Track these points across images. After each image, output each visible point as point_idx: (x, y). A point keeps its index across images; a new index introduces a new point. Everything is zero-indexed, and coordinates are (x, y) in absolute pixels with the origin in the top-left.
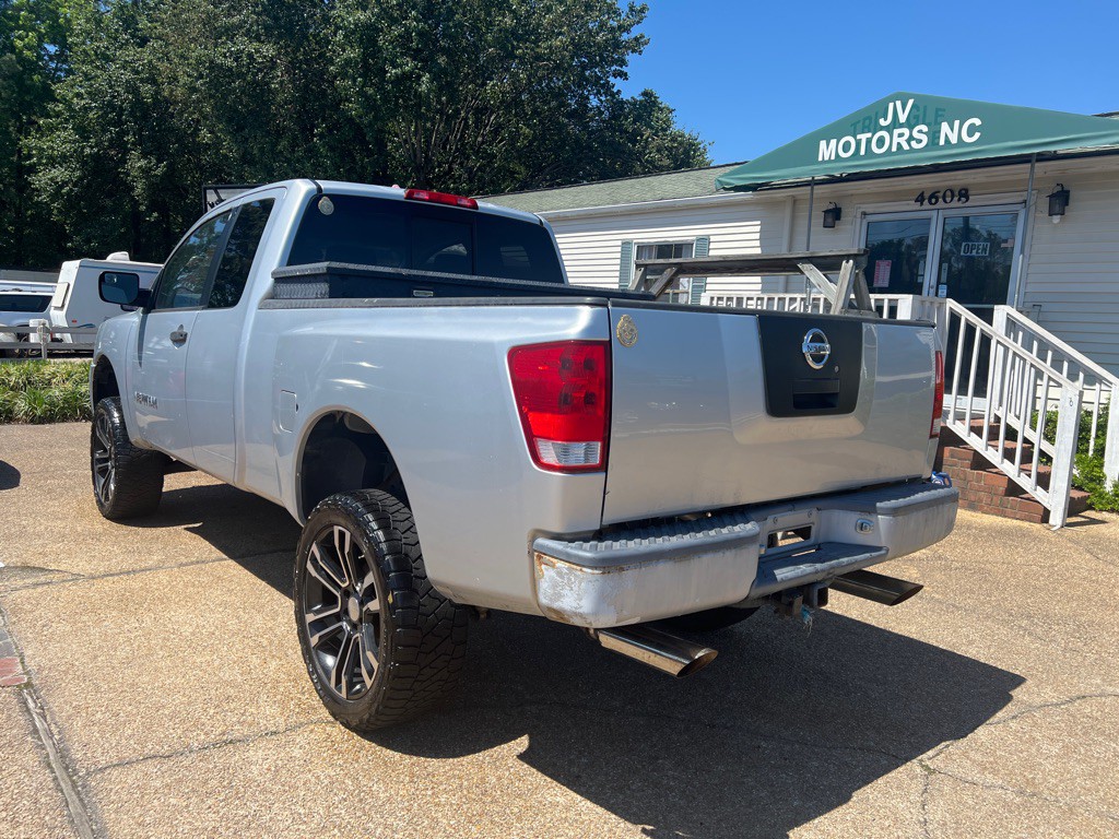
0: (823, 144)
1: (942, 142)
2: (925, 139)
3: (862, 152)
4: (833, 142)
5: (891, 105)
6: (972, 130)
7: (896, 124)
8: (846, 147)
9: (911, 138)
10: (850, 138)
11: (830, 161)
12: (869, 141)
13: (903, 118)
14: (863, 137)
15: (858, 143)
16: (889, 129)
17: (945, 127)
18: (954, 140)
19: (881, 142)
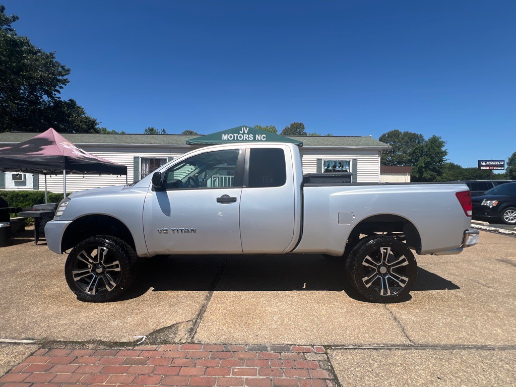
0: (223, 135)
1: (257, 139)
2: (252, 138)
3: (236, 139)
4: (227, 135)
5: (243, 128)
6: (264, 137)
7: (244, 133)
8: (231, 137)
9: (248, 137)
10: (232, 135)
11: (226, 140)
12: (237, 136)
13: (246, 132)
14: (236, 135)
15: (234, 136)
16: (243, 134)
17: (257, 136)
18: (260, 139)
19: (241, 137)
